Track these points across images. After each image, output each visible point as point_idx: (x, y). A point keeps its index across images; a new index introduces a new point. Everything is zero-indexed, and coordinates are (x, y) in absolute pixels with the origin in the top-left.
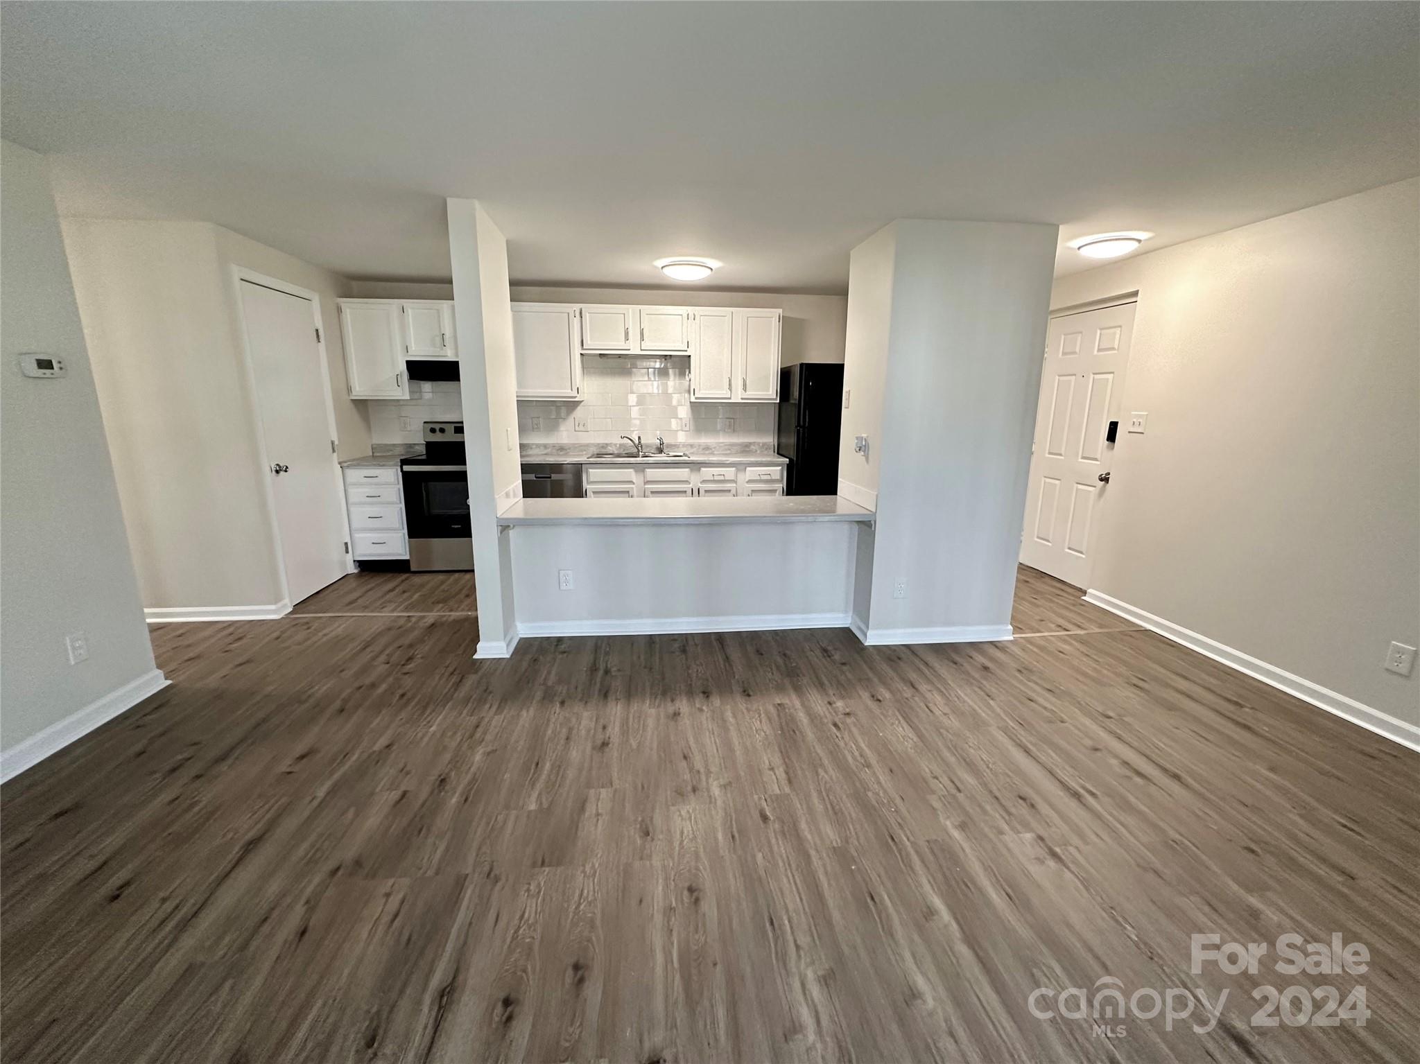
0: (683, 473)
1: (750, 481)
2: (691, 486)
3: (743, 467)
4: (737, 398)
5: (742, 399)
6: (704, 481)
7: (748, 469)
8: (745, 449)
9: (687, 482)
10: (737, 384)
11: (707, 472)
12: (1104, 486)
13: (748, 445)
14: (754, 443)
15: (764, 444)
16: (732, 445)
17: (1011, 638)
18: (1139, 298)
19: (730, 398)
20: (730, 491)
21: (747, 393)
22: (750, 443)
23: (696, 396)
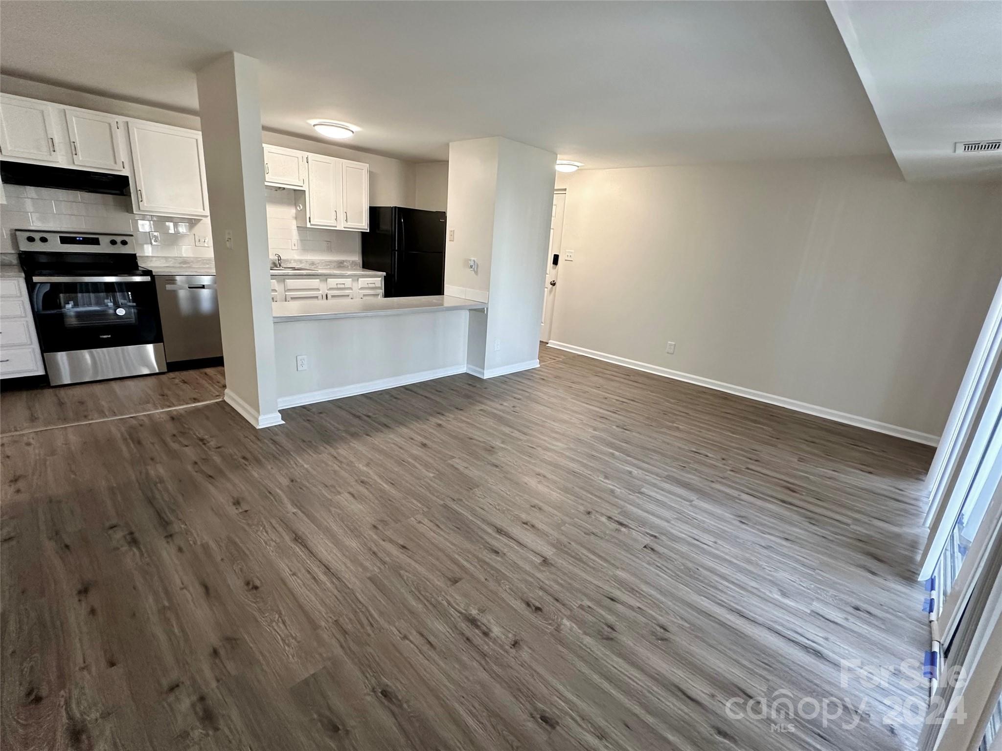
0: (315, 283)
1: (362, 288)
2: (321, 292)
3: (356, 278)
4: (340, 227)
5: (344, 228)
6: (331, 289)
7: (360, 279)
8: (340, 265)
9: (318, 289)
10: (341, 217)
11: (332, 282)
12: (552, 288)
13: (342, 262)
14: (346, 261)
15: (353, 262)
16: (330, 262)
17: (539, 366)
18: (566, 192)
19: (336, 227)
20: (348, 296)
21: (348, 223)
22: (344, 261)
23: (312, 223)
